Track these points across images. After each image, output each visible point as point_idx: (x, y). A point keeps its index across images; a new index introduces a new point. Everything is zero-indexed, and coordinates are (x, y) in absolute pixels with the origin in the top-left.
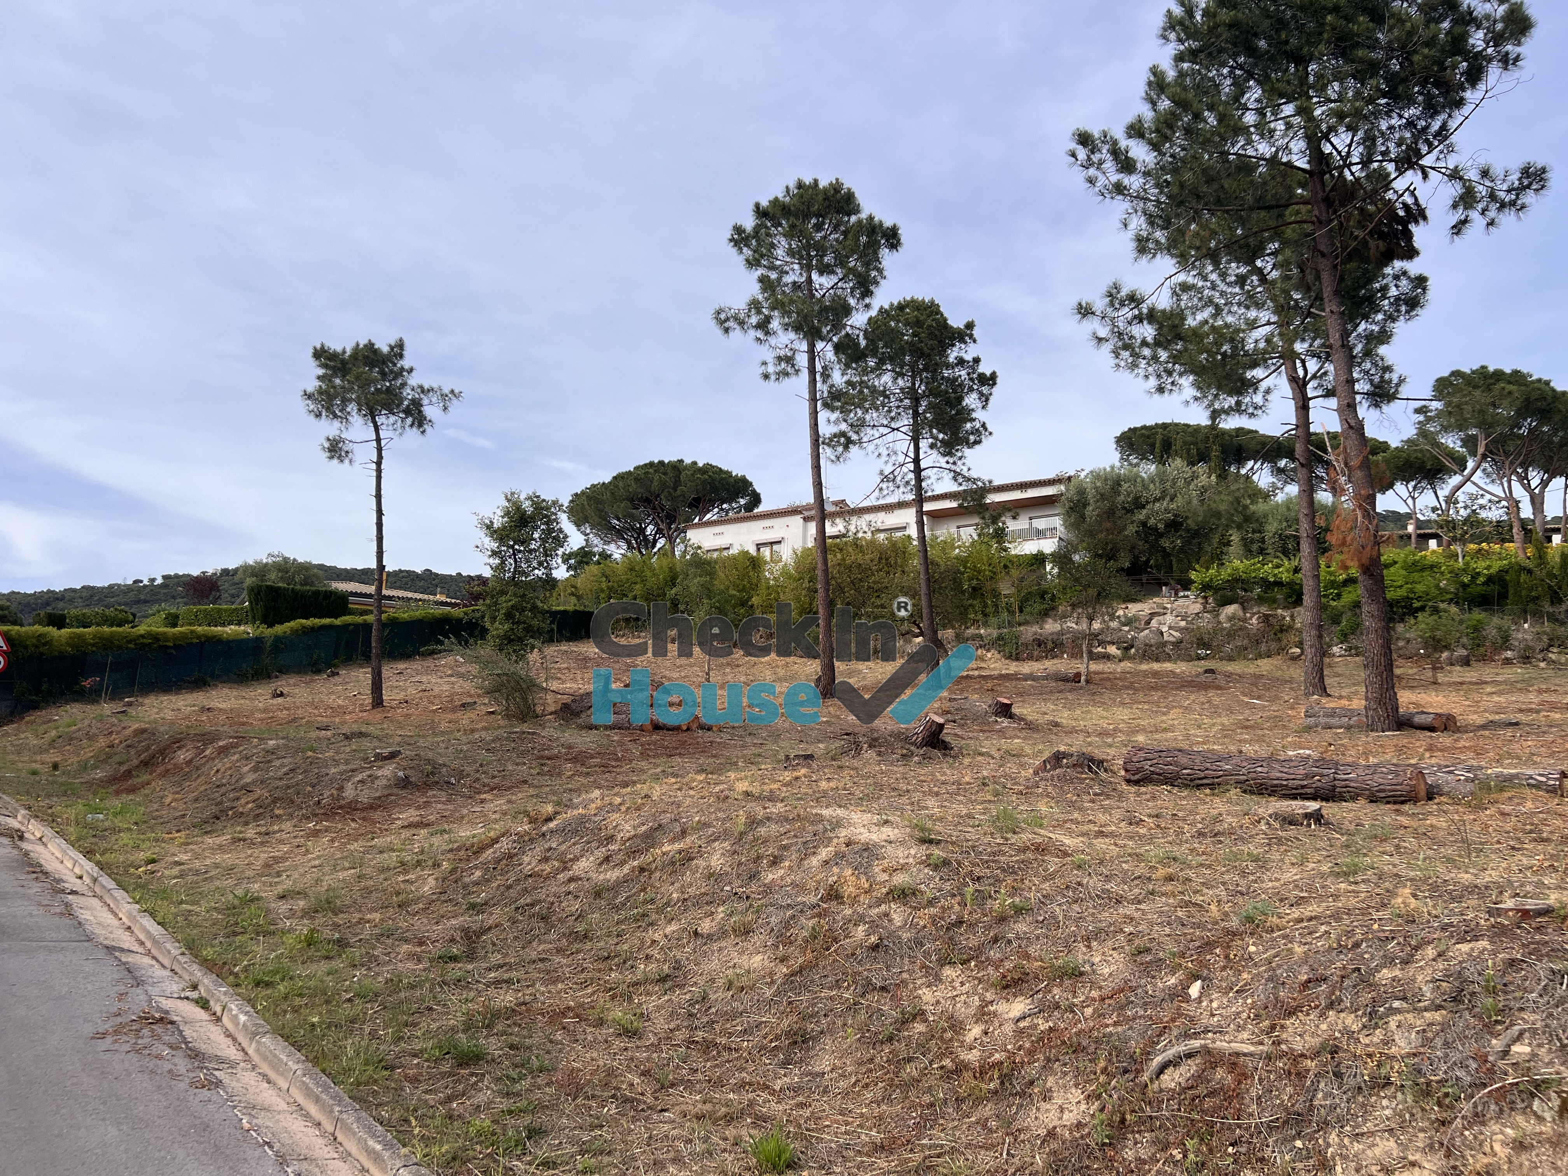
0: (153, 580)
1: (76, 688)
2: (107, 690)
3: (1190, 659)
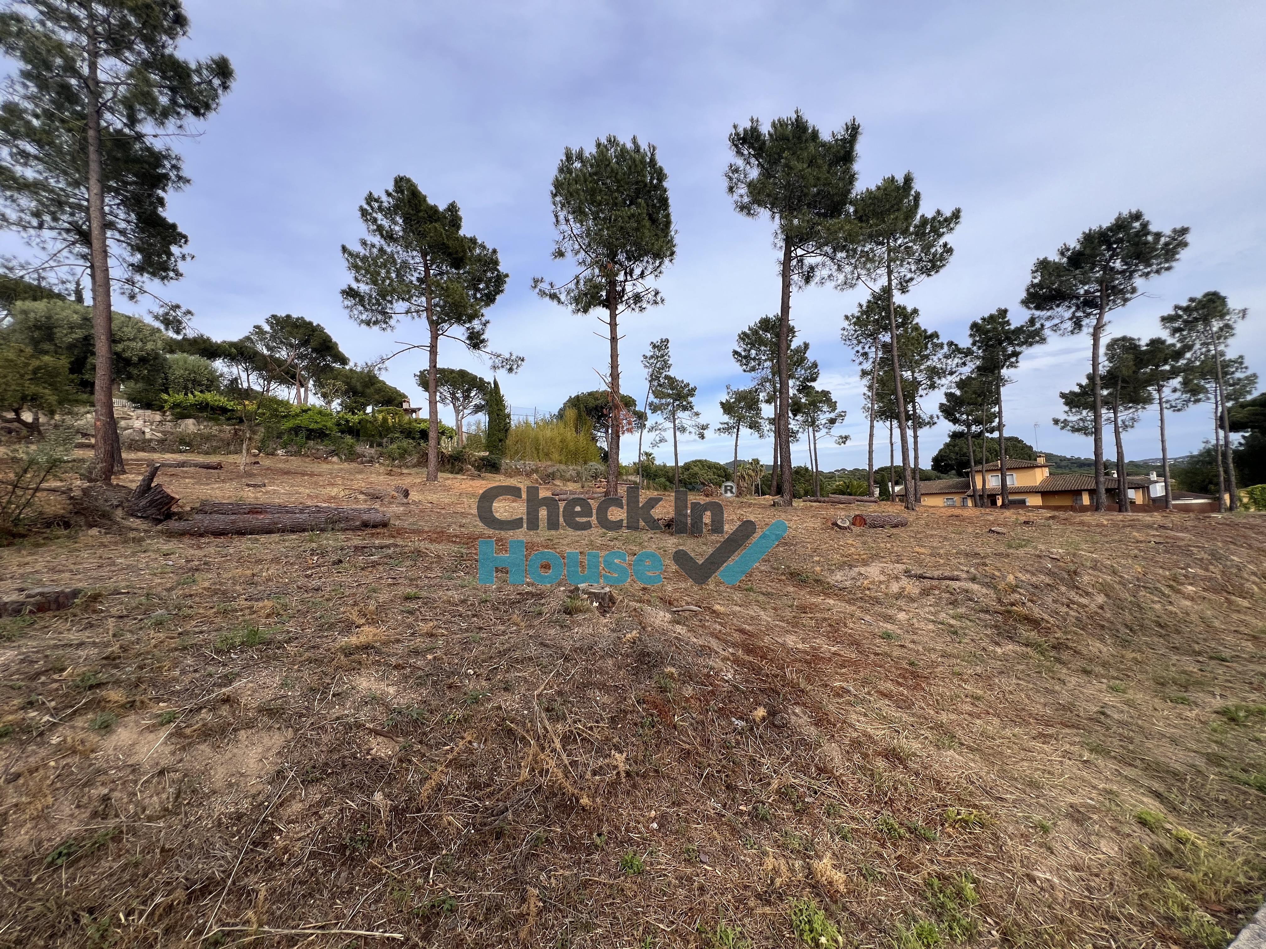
3: (173, 452)
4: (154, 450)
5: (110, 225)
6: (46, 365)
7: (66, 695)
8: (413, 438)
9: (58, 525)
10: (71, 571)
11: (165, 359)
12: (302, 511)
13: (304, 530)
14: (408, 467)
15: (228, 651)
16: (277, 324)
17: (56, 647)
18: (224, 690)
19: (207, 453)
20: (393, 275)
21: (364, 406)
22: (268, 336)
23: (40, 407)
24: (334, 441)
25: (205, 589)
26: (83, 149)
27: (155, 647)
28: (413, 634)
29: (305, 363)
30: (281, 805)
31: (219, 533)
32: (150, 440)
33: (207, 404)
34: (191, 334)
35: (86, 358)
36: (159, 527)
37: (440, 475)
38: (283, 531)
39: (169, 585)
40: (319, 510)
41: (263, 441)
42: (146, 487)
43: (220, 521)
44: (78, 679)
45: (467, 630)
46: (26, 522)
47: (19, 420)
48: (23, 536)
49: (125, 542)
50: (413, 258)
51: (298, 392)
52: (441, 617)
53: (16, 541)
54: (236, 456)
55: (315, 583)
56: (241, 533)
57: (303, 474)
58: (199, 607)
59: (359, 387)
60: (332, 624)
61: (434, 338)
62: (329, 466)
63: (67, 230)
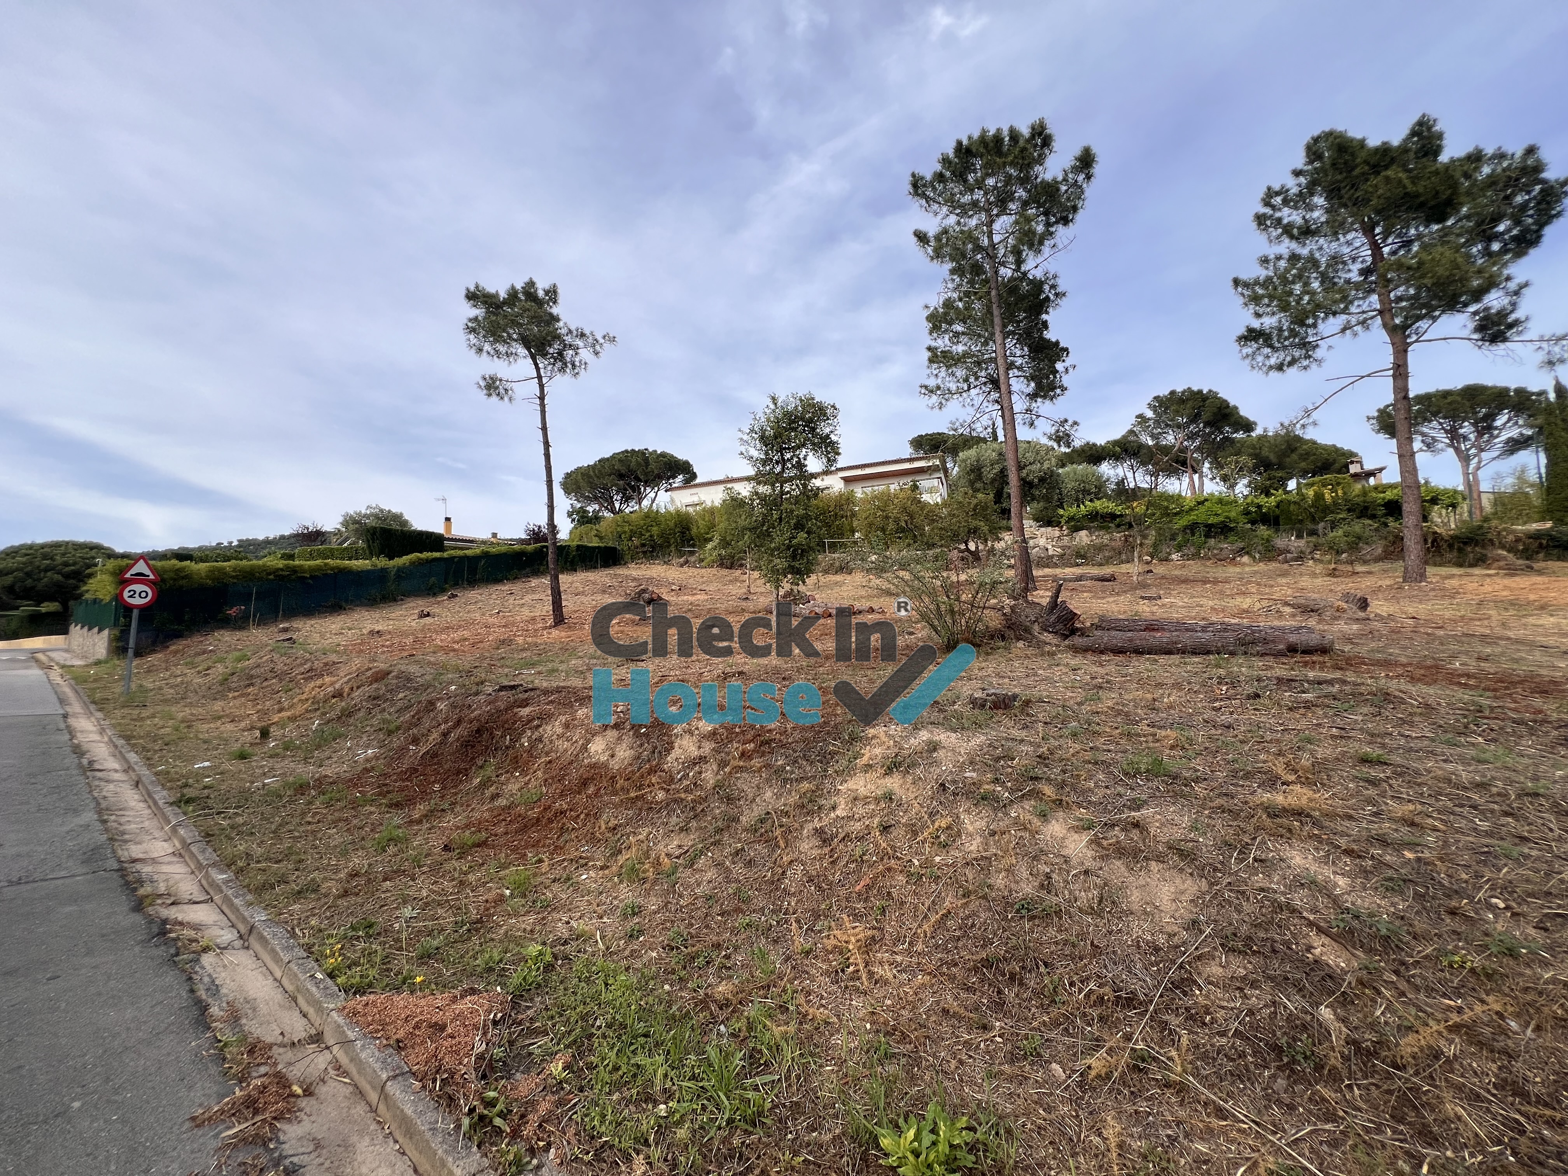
0: (231, 543)
1: (220, 616)
2: (255, 616)
3: (1072, 566)
4: (1056, 566)
5: (1011, 366)
6: (980, 501)
7: (1016, 780)
8: (1373, 517)
9: (998, 637)
10: (1010, 678)
11: (1059, 475)
12: (1204, 629)
13: (1208, 653)
14: (1365, 562)
15: (1135, 776)
16: (1160, 406)
17: (1007, 739)
18: (1133, 814)
19: (1101, 565)
20: (1316, 285)
21: (1282, 483)
22: (1151, 423)
23: (980, 538)
24: (1242, 535)
25: (1108, 707)
26: (990, 312)
27: (1073, 755)
28: (1376, 814)
29: (1197, 443)
30: (1199, 958)
31: (1118, 651)
32: (1052, 556)
33: (1097, 513)
34: (1077, 444)
35: (1003, 488)
36: (1067, 642)
37: (1430, 570)
38: (1183, 652)
39: (1079, 700)
40: (1226, 628)
41: (1155, 546)
42: (1054, 604)
43: (1118, 638)
44: (1023, 769)
45: (1489, 834)
46: (980, 634)
47: (968, 550)
48: (980, 646)
49: (1042, 655)
50: (1349, 243)
51: (1192, 480)
52: (1432, 801)
53: (976, 649)
54: (1128, 565)
55: (1225, 718)
56: (1139, 652)
57: (1205, 582)
58: (1105, 725)
59: (1273, 458)
60: (1249, 773)
61: (1401, 351)
62: (1238, 570)
63: (985, 384)
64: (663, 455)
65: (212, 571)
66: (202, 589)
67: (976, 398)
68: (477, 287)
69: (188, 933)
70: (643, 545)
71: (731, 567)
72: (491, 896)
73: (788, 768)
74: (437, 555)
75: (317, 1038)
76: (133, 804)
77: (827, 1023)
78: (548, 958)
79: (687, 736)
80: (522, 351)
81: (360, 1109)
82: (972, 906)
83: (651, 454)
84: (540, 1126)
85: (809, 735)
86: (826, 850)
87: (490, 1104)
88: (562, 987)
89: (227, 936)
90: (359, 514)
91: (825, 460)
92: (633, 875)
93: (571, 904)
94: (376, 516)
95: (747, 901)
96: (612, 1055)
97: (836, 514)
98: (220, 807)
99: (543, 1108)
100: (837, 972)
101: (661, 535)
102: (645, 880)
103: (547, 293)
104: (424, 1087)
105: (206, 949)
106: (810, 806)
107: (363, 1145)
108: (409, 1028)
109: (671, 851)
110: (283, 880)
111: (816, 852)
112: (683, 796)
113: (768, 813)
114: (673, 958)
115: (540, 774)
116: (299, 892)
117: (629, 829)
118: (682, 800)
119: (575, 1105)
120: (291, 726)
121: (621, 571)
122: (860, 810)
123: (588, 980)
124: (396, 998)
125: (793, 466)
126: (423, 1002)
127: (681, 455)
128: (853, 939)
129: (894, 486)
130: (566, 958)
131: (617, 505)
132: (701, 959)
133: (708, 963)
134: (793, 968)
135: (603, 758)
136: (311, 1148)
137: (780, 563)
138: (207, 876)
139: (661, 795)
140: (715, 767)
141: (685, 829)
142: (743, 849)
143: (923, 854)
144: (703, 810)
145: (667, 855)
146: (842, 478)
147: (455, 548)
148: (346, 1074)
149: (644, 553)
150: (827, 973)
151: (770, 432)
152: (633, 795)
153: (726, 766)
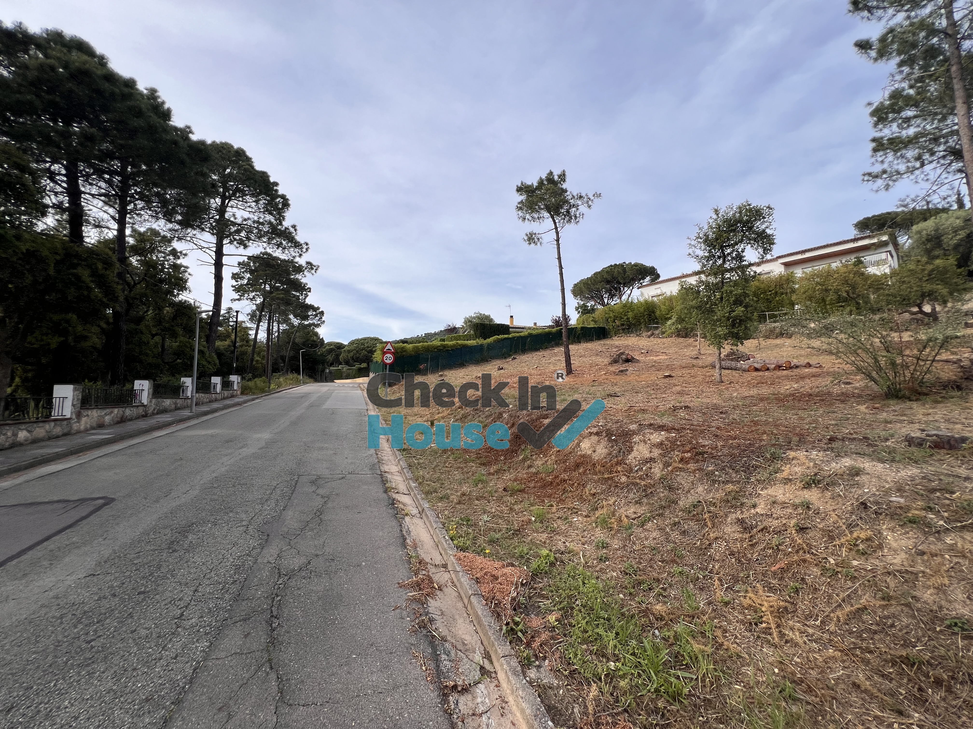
1: (417, 369)
2: (430, 369)
6: (938, 267)
7: (956, 512)
9: (952, 388)
10: (963, 424)
17: (949, 475)
23: (936, 299)
44: (965, 503)
46: (928, 384)
47: (921, 312)
48: (926, 394)
53: (921, 397)
63: (944, 157)
64: (636, 265)
65: (414, 348)
66: (411, 356)
67: (932, 173)
68: (522, 183)
69: (401, 506)
70: (623, 325)
71: (686, 336)
72: (525, 518)
73: (717, 473)
74: (506, 336)
75: (445, 566)
76: (386, 448)
77: (739, 656)
78: (552, 559)
79: (642, 444)
80: (546, 214)
81: (460, 605)
82: (892, 610)
83: (627, 265)
84: (541, 645)
85: (736, 452)
86: (747, 536)
87: (517, 624)
88: (559, 577)
89: (415, 511)
90: (471, 317)
91: (761, 250)
92: (604, 524)
93: (567, 533)
94: (478, 318)
95: (682, 557)
96: (584, 622)
97: (776, 293)
98: (414, 454)
99: (544, 636)
100: (751, 623)
101: (635, 317)
102: (611, 529)
103: (559, 176)
104: (487, 604)
105: (407, 515)
106: (734, 502)
107: (460, 621)
108: (482, 573)
109: (629, 515)
110: (435, 491)
111: (737, 536)
112: (638, 481)
113: (699, 502)
114: (626, 580)
115: (553, 457)
116: (441, 498)
117: (602, 496)
118: (637, 484)
119: (561, 642)
120: (442, 421)
121: (608, 342)
122: (778, 511)
123: (573, 577)
124: (477, 557)
125: (733, 258)
126: (489, 563)
127: (648, 263)
128: (765, 604)
129: (835, 264)
130: (562, 561)
131: (606, 301)
132: (646, 585)
133: (650, 589)
134: (715, 610)
135: (589, 452)
136: (440, 614)
137: (721, 331)
138: (409, 483)
139: (624, 479)
140: (661, 466)
141: (638, 503)
142: (679, 522)
143: (839, 556)
144: (651, 493)
145: (626, 516)
146: (783, 264)
147: (515, 332)
148: (455, 586)
149: (623, 329)
150: (742, 622)
151: (711, 235)
152: (606, 476)
153: (669, 466)
